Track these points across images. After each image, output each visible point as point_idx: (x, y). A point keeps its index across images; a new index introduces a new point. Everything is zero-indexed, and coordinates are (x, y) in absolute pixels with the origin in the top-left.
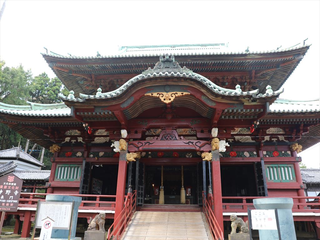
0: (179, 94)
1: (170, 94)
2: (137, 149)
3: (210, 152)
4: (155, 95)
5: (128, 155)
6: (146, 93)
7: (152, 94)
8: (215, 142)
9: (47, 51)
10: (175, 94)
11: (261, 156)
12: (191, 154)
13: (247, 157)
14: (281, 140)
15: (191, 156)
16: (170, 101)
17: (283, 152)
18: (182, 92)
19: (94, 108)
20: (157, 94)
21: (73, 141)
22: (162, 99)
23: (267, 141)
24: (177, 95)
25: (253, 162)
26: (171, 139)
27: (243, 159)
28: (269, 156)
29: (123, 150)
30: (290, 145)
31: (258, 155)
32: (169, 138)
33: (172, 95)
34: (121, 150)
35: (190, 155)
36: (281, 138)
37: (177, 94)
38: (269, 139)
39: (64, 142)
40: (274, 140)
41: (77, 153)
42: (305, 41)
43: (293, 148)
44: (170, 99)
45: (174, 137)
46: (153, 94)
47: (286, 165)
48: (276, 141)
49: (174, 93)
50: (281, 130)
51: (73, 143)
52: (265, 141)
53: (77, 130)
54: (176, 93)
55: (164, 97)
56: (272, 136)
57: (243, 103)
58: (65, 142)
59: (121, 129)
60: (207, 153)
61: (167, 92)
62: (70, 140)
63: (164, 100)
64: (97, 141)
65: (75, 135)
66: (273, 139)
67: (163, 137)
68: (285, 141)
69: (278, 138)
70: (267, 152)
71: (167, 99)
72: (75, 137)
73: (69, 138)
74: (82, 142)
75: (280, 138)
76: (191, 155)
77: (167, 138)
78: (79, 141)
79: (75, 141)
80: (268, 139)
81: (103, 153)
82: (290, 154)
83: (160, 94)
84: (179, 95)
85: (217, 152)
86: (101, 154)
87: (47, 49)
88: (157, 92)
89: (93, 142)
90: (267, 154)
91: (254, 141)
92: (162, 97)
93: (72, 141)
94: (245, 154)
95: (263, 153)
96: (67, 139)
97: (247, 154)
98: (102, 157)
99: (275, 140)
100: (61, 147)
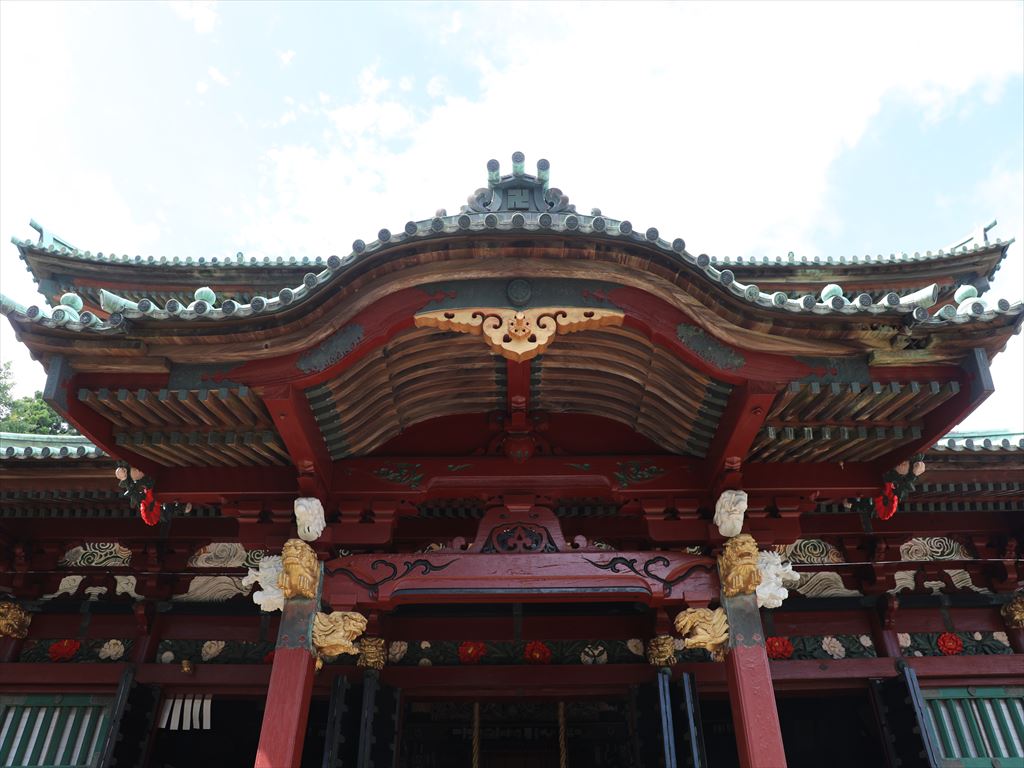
0: (575, 316)
1: (531, 314)
2: (364, 596)
3: (714, 605)
4: (463, 318)
5: (320, 621)
6: (420, 309)
7: (447, 316)
8: (742, 556)
9: (42, 236)
10: (555, 317)
11: (893, 652)
12: (601, 648)
13: (836, 657)
14: (959, 586)
15: (604, 657)
16: (533, 346)
17: (978, 636)
18: (589, 310)
19: (165, 370)
20: (474, 316)
21: (95, 591)
22: (496, 337)
23: (905, 590)
24: (562, 321)
25: (867, 679)
26: (530, 548)
27: (823, 668)
28: (924, 654)
29: (297, 596)
30: (999, 607)
31: (880, 649)
32: (520, 544)
33: (542, 321)
34: (287, 599)
35: (596, 652)
36: (960, 578)
37: (564, 315)
38: (914, 584)
39: (52, 596)
40: (935, 585)
41: (102, 646)
42: (986, 230)
43: (1017, 617)
44: (533, 339)
45: (545, 541)
46: (452, 316)
47: (1001, 692)
48: (941, 589)
49: (553, 310)
50: (955, 545)
51: (93, 598)
52: (898, 589)
53: (117, 545)
54: (557, 314)
55: (504, 330)
56: (923, 570)
57: (870, 356)
58: (56, 595)
59: (297, 497)
60: (703, 612)
61: (519, 307)
62: (83, 586)
63: (507, 339)
64: (199, 592)
65: (106, 568)
66: (927, 584)
67: (494, 538)
68: (975, 589)
69: (947, 579)
70: (912, 638)
71: (520, 333)
72: (106, 576)
73: (79, 579)
74: (133, 594)
75: (954, 579)
76: (601, 653)
77: (510, 543)
78: (119, 590)
79: (104, 590)
80: (911, 585)
81: (222, 644)
82: (1007, 644)
83: (484, 317)
84: (575, 321)
85: (748, 604)
86: (212, 648)
87: (40, 231)
88: (475, 306)
89: (183, 597)
90: (915, 646)
91: (855, 592)
92: (496, 327)
93: (89, 590)
94: (824, 647)
95: (897, 641)
96: (70, 584)
97: (832, 645)
98: (214, 660)
99: (936, 589)
100: (35, 616)
